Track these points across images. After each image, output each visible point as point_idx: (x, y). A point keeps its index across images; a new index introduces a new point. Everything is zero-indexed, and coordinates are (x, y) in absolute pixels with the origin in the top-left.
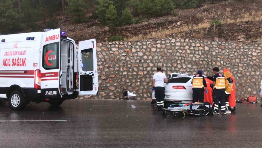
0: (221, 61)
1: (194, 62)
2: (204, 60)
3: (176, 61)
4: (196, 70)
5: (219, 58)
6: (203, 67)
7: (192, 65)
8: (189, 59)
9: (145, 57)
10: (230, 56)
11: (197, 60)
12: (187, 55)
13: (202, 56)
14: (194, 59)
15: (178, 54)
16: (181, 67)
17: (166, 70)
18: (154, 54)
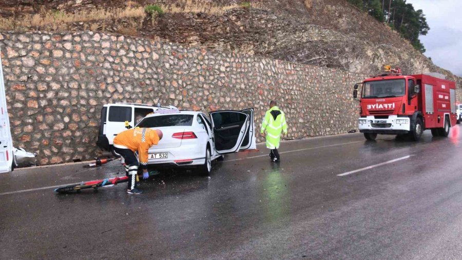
0: (178, 79)
1: (136, 80)
2: (153, 78)
3: (105, 79)
4: (140, 96)
5: (175, 73)
6: (151, 91)
7: (134, 87)
10: (191, 71)
11: (141, 76)
12: (124, 66)
13: (150, 71)
14: (136, 75)
15: (107, 65)
16: (114, 90)
17: (86, 97)
18: (60, 63)
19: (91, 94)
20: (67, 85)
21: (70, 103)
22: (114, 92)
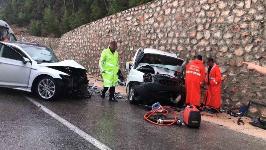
1: (228, 25)
2: (254, 19)
3: (196, 27)
4: (228, 42)
6: (246, 36)
7: (223, 33)
8: (221, 20)
9: (156, 25)
11: (237, 20)
12: (218, 12)
13: (252, 11)
14: (230, 19)
15: (202, 14)
16: (202, 37)
17: (177, 43)
18: (167, 18)
19: (181, 41)
20: (167, 35)
21: (166, 48)
22: (202, 39)
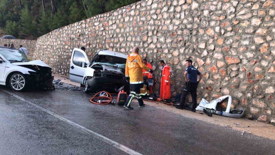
0: (216, 26)
3: (147, 33)
5: (214, 20)
8: (165, 28)
9: (118, 30)
10: (238, 14)
13: (185, 21)
14: (171, 27)
15: (152, 22)
16: (151, 41)
18: (127, 25)
20: (127, 39)
21: (125, 50)
